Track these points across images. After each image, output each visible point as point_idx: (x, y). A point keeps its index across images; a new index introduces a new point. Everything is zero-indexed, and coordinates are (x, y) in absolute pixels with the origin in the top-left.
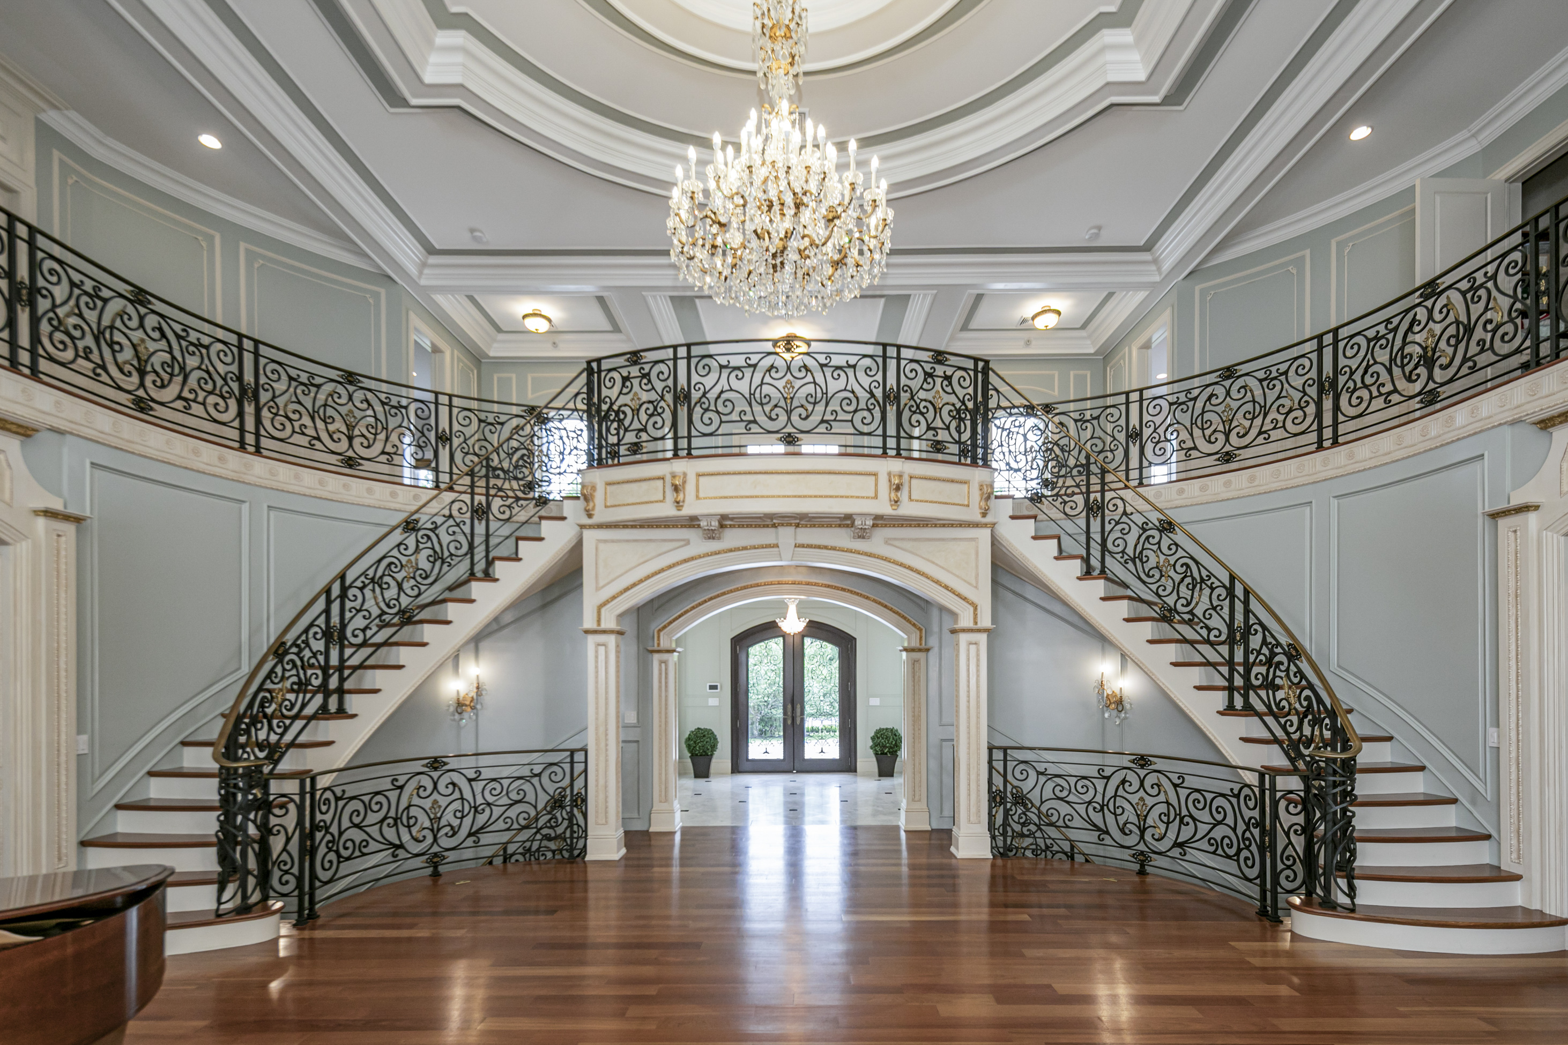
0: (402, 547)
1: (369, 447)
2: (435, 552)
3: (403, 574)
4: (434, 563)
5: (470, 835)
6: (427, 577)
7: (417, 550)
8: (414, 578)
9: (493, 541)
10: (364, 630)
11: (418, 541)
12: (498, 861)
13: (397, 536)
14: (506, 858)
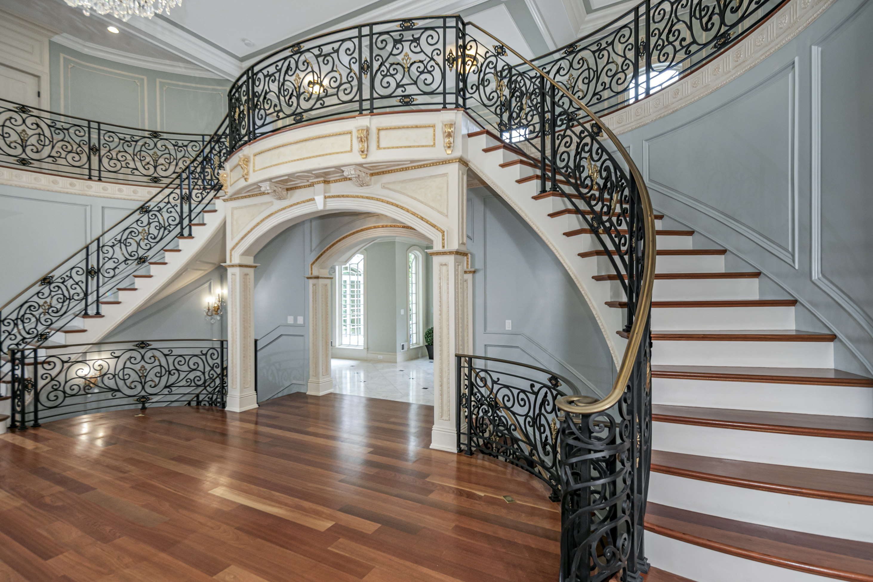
0: (139, 222)
1: (166, 170)
2: (160, 223)
3: (140, 237)
4: (159, 230)
5: (166, 387)
6: (155, 238)
7: (149, 224)
8: (147, 239)
9: (193, 216)
10: (114, 269)
11: (149, 218)
12: (194, 404)
13: (136, 216)
14: (199, 403)
